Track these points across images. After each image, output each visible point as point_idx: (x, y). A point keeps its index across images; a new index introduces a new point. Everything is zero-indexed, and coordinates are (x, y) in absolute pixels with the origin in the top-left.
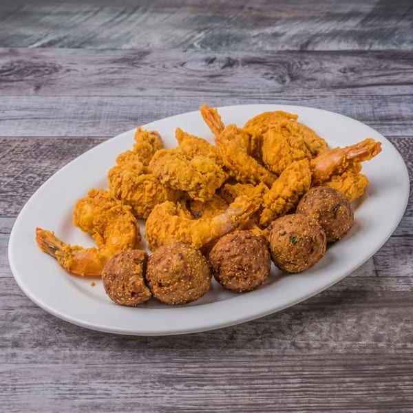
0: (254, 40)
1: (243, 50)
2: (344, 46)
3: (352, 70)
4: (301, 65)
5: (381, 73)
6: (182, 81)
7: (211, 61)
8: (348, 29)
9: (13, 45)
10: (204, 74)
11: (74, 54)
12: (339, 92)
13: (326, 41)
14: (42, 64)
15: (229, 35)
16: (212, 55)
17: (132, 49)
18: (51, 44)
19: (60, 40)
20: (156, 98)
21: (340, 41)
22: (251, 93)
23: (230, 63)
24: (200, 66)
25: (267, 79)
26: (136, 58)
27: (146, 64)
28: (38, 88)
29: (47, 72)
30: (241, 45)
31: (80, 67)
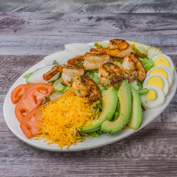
0: (109, 8)
1: (104, 13)
2: (148, 11)
3: (152, 22)
4: (130, 20)
5: (164, 24)
6: (78, 28)
7: (90, 18)
8: (150, 3)
9: (4, 10)
10: (87, 24)
11: (31, 15)
12: (146, 33)
13: (141, 9)
14: (17, 20)
15: (98, 6)
16: (91, 15)
17: (56, 12)
18: (21, 10)
19: (25, 8)
20: (67, 36)
21: (146, 9)
22: (108, 34)
23: (99, 19)
24: (86, 21)
25: (115, 27)
26: (58, 17)
27: (63, 20)
28: (15, 31)
29: (19, 24)
30: (104, 11)
31: (33, 21)
